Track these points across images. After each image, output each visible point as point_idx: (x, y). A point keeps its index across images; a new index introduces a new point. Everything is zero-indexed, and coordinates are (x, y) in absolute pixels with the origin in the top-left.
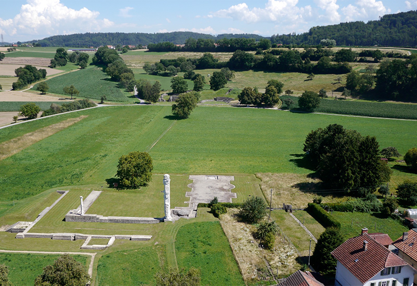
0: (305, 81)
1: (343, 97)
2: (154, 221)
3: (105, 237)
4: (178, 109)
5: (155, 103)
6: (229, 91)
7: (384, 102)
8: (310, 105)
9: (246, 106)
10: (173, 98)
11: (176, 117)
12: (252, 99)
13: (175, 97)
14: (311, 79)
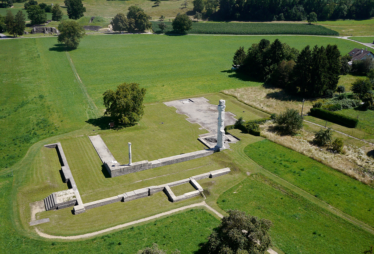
0: (153, 7)
1: (196, 20)
2: (209, 152)
3: (184, 182)
4: (67, 39)
5: (21, 36)
6: (92, 20)
7: (230, 22)
8: (185, 27)
9: (120, 33)
10: (37, 29)
11: (59, 48)
12: (126, 25)
13: (39, 28)
14: (158, 6)
